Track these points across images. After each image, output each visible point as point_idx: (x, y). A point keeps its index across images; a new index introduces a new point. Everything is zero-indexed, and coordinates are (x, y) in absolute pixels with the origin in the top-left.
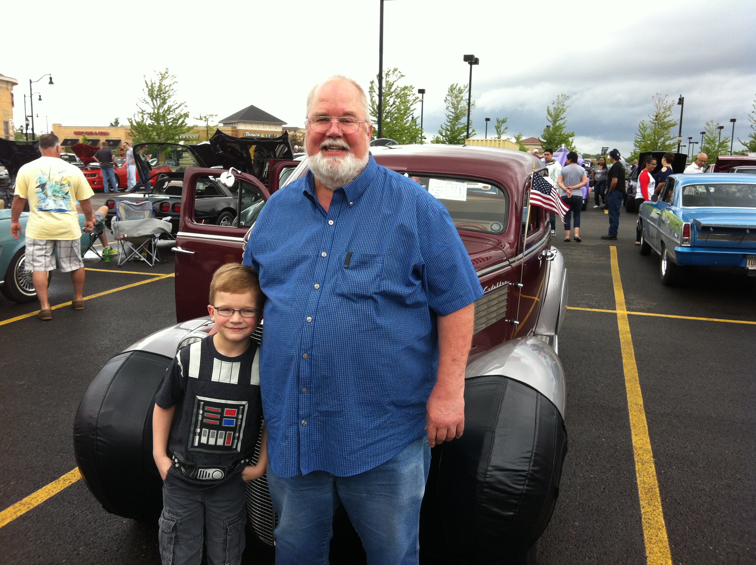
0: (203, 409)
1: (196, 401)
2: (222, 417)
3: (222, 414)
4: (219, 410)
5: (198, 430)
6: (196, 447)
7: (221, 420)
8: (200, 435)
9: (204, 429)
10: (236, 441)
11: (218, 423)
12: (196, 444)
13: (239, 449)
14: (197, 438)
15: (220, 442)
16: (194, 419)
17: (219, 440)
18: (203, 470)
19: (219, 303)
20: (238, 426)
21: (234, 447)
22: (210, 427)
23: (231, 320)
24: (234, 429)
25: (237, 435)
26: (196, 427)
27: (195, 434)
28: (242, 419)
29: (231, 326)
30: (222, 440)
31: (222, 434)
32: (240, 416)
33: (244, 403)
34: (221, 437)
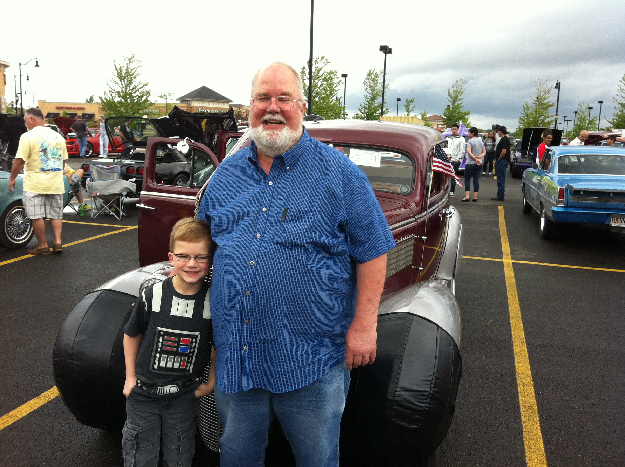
0: (163, 339)
1: (157, 331)
2: (179, 345)
3: (178, 342)
4: (177, 339)
5: (158, 356)
6: (156, 369)
7: (177, 347)
8: (159, 360)
9: (162, 355)
10: (189, 364)
11: (175, 349)
12: (156, 367)
13: (191, 371)
14: (157, 362)
15: (176, 365)
16: (155, 346)
17: (175, 364)
18: (161, 388)
19: (177, 251)
20: (191, 353)
21: (188, 369)
22: (168, 353)
23: (188, 265)
24: (188, 355)
25: (190, 359)
26: (156, 353)
27: (155, 359)
28: (195, 347)
29: (187, 269)
30: (178, 364)
31: (178, 359)
32: (194, 345)
33: (197, 333)
34: (177, 362)
